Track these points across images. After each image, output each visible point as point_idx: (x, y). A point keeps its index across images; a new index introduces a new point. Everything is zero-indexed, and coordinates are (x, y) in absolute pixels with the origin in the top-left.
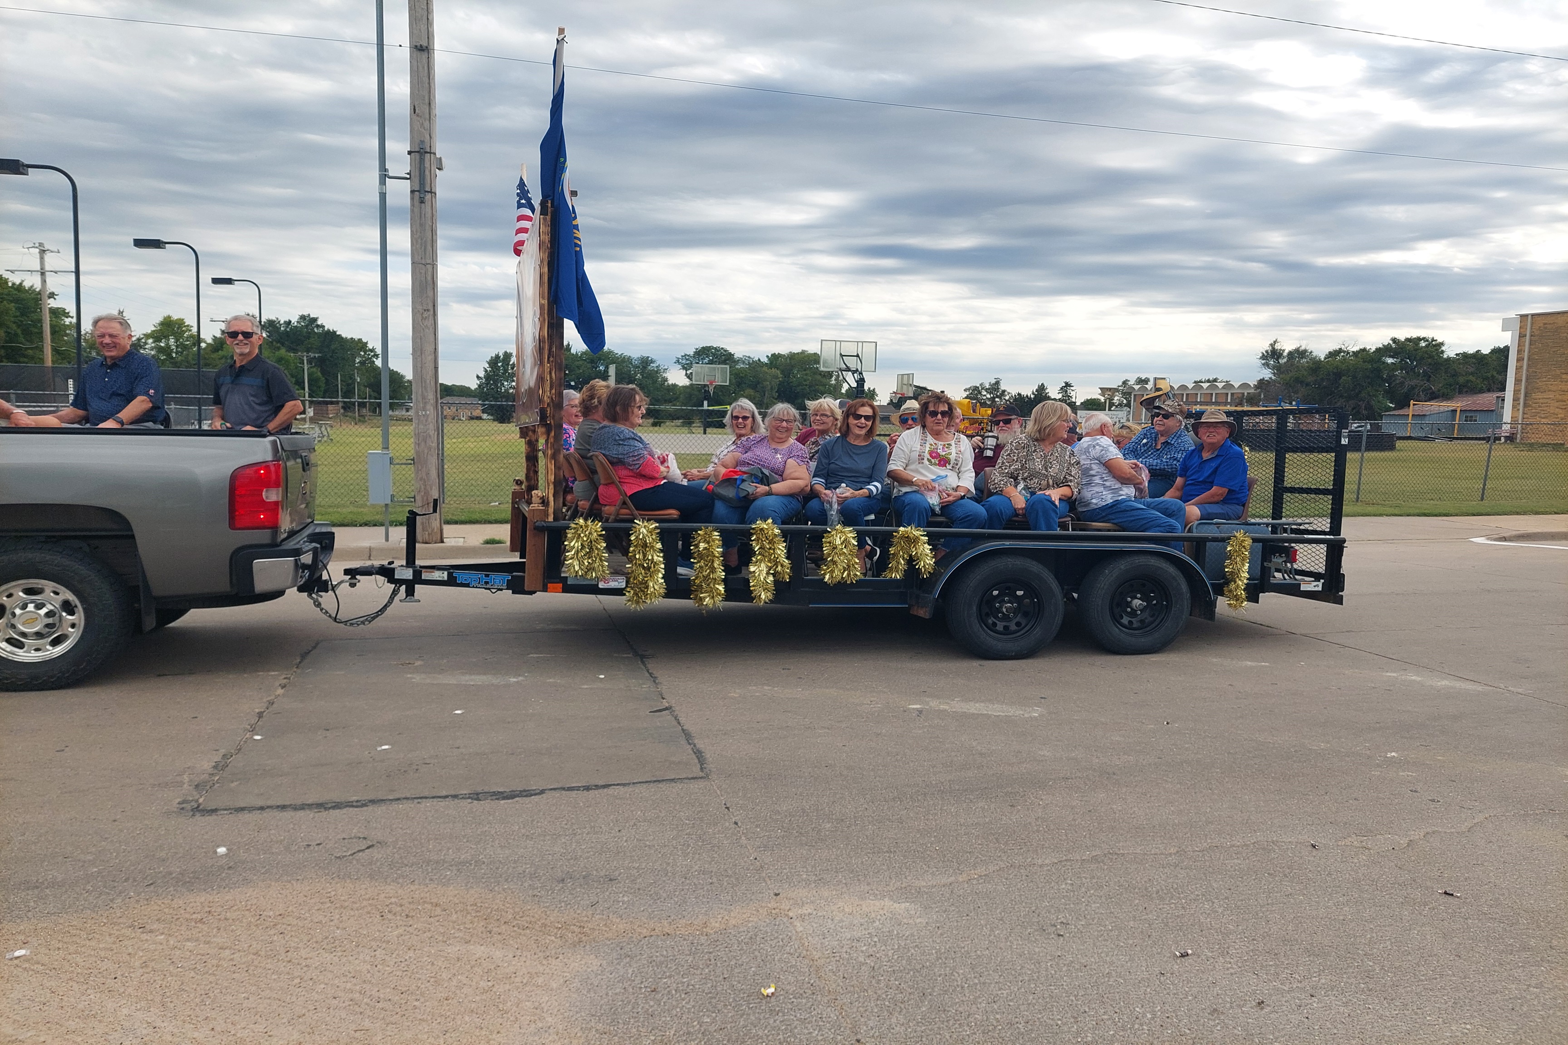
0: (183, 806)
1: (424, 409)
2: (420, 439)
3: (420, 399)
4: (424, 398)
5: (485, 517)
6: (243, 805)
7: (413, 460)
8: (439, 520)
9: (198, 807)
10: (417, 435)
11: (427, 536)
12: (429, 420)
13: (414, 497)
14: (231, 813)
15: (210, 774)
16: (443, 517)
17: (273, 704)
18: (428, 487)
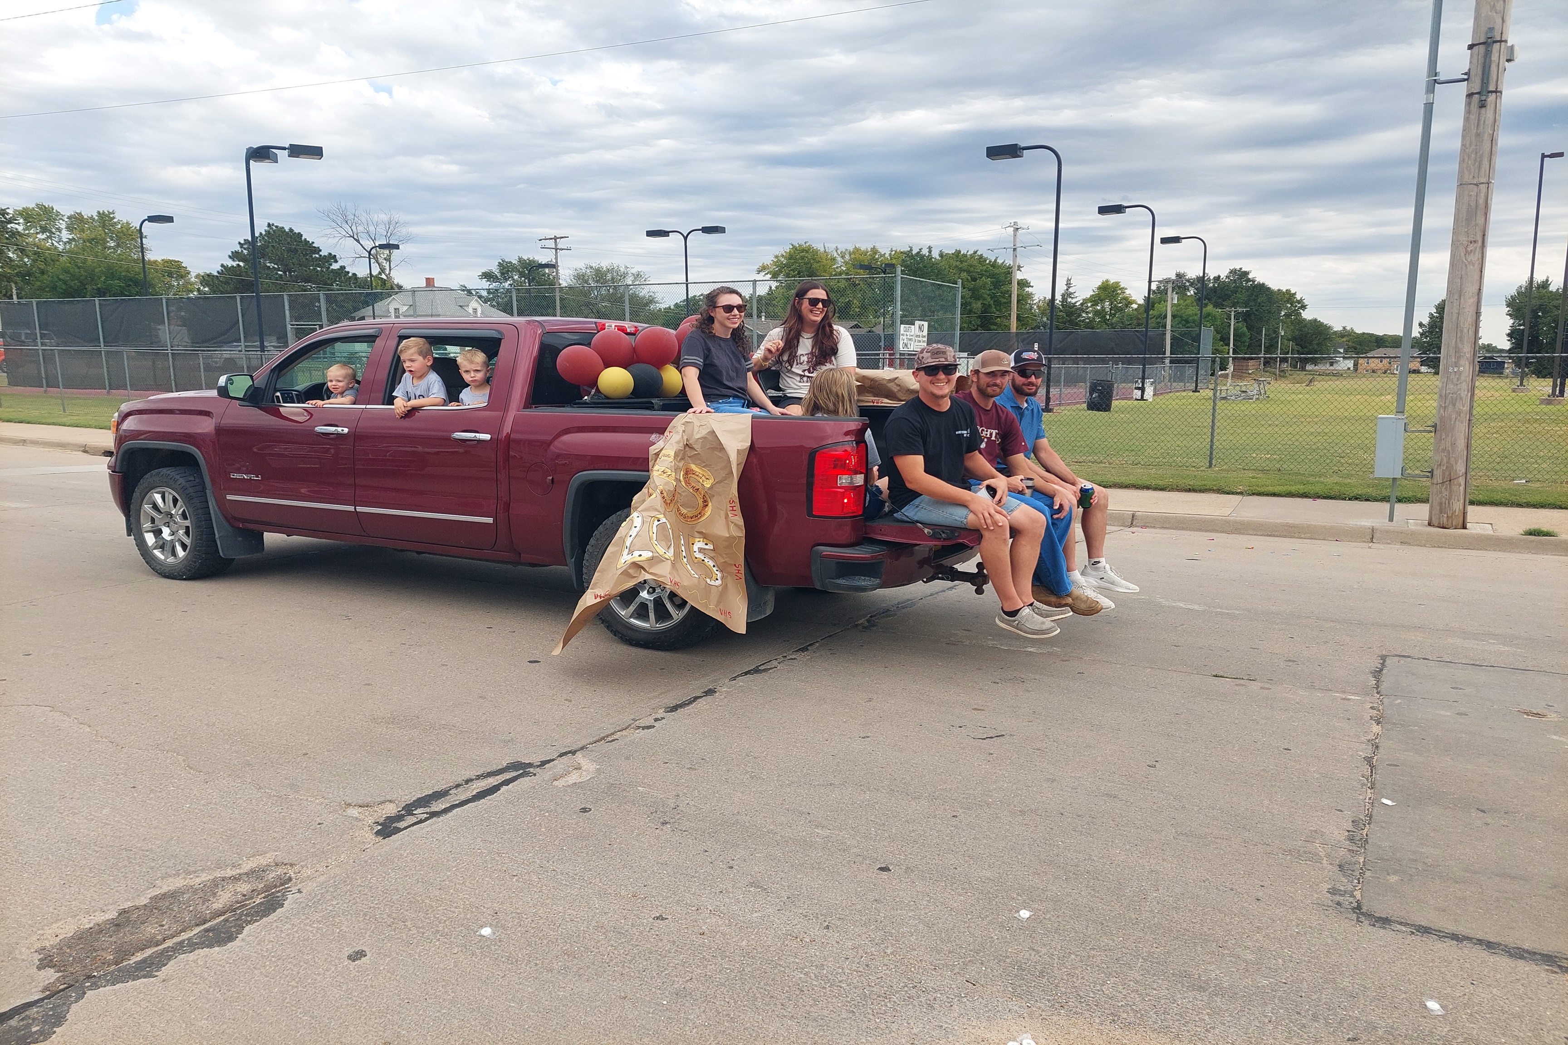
0: (1338, 898)
1: (1456, 364)
2: (1448, 401)
3: (1452, 352)
4: (1457, 350)
5: (1513, 498)
6: (1423, 924)
7: (1435, 426)
8: (1462, 501)
9: (1359, 907)
10: (1443, 397)
11: (1445, 520)
12: (1463, 378)
13: (1432, 472)
14: (1413, 933)
15: (1349, 850)
16: (1468, 497)
17: (1377, 747)
18: (1452, 460)
